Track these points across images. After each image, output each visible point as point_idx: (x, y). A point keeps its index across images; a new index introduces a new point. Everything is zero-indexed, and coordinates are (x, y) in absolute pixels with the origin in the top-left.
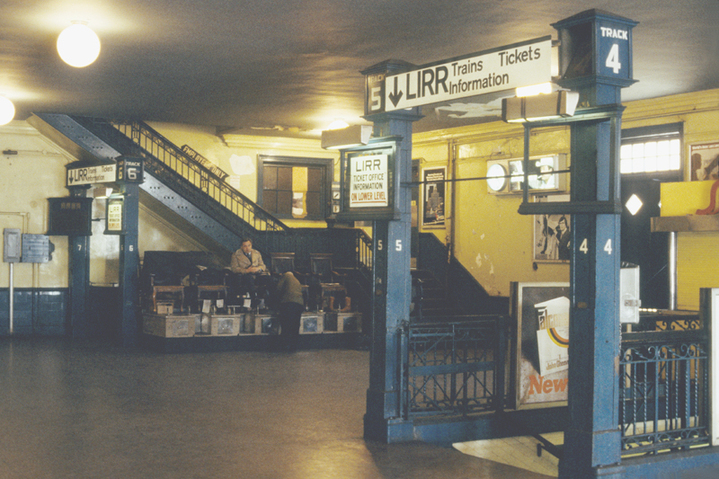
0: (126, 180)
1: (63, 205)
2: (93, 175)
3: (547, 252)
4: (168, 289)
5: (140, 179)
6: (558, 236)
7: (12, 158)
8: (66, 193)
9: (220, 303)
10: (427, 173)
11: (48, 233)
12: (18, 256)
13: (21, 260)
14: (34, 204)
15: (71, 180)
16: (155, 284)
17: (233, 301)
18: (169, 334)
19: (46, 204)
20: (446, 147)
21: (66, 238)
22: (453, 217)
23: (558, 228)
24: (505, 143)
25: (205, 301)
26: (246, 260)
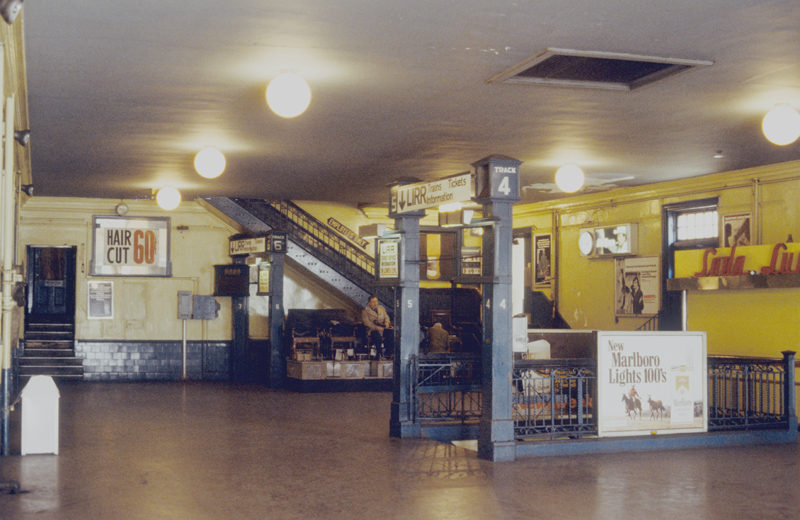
0: (274, 251)
1: (226, 271)
2: (248, 246)
3: (625, 307)
4: (307, 340)
5: (284, 248)
6: (633, 293)
7: (185, 232)
8: (229, 261)
9: (350, 352)
10: (538, 238)
11: (215, 295)
12: (190, 314)
13: (192, 317)
14: (203, 270)
15: (233, 250)
16: (296, 336)
17: (361, 350)
18: (305, 377)
19: (213, 270)
20: (550, 216)
21: (229, 299)
22: (557, 277)
23: (632, 286)
24: (595, 213)
25: (338, 350)
26: (373, 313)
